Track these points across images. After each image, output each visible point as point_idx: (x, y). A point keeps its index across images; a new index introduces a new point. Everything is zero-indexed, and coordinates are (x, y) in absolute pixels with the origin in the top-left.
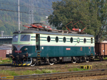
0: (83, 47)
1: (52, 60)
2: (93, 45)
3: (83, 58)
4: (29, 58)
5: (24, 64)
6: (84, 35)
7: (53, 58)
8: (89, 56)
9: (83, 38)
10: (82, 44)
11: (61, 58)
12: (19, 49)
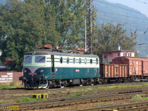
0: (90, 69)
1: (63, 83)
2: (98, 66)
3: (89, 81)
4: (45, 81)
5: (40, 87)
6: (90, 55)
7: (65, 80)
8: (94, 78)
9: (90, 59)
10: (89, 66)
11: (71, 81)
12: (33, 72)
